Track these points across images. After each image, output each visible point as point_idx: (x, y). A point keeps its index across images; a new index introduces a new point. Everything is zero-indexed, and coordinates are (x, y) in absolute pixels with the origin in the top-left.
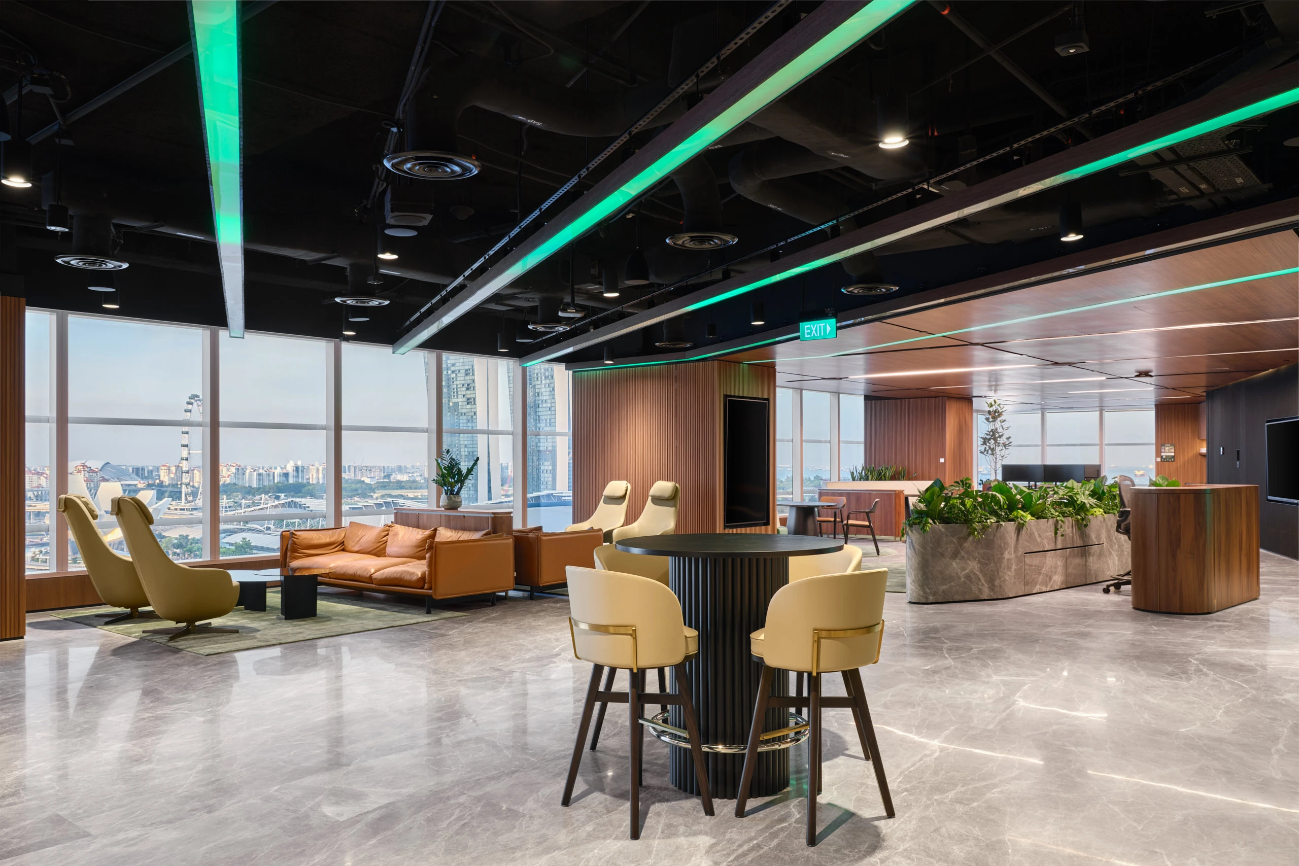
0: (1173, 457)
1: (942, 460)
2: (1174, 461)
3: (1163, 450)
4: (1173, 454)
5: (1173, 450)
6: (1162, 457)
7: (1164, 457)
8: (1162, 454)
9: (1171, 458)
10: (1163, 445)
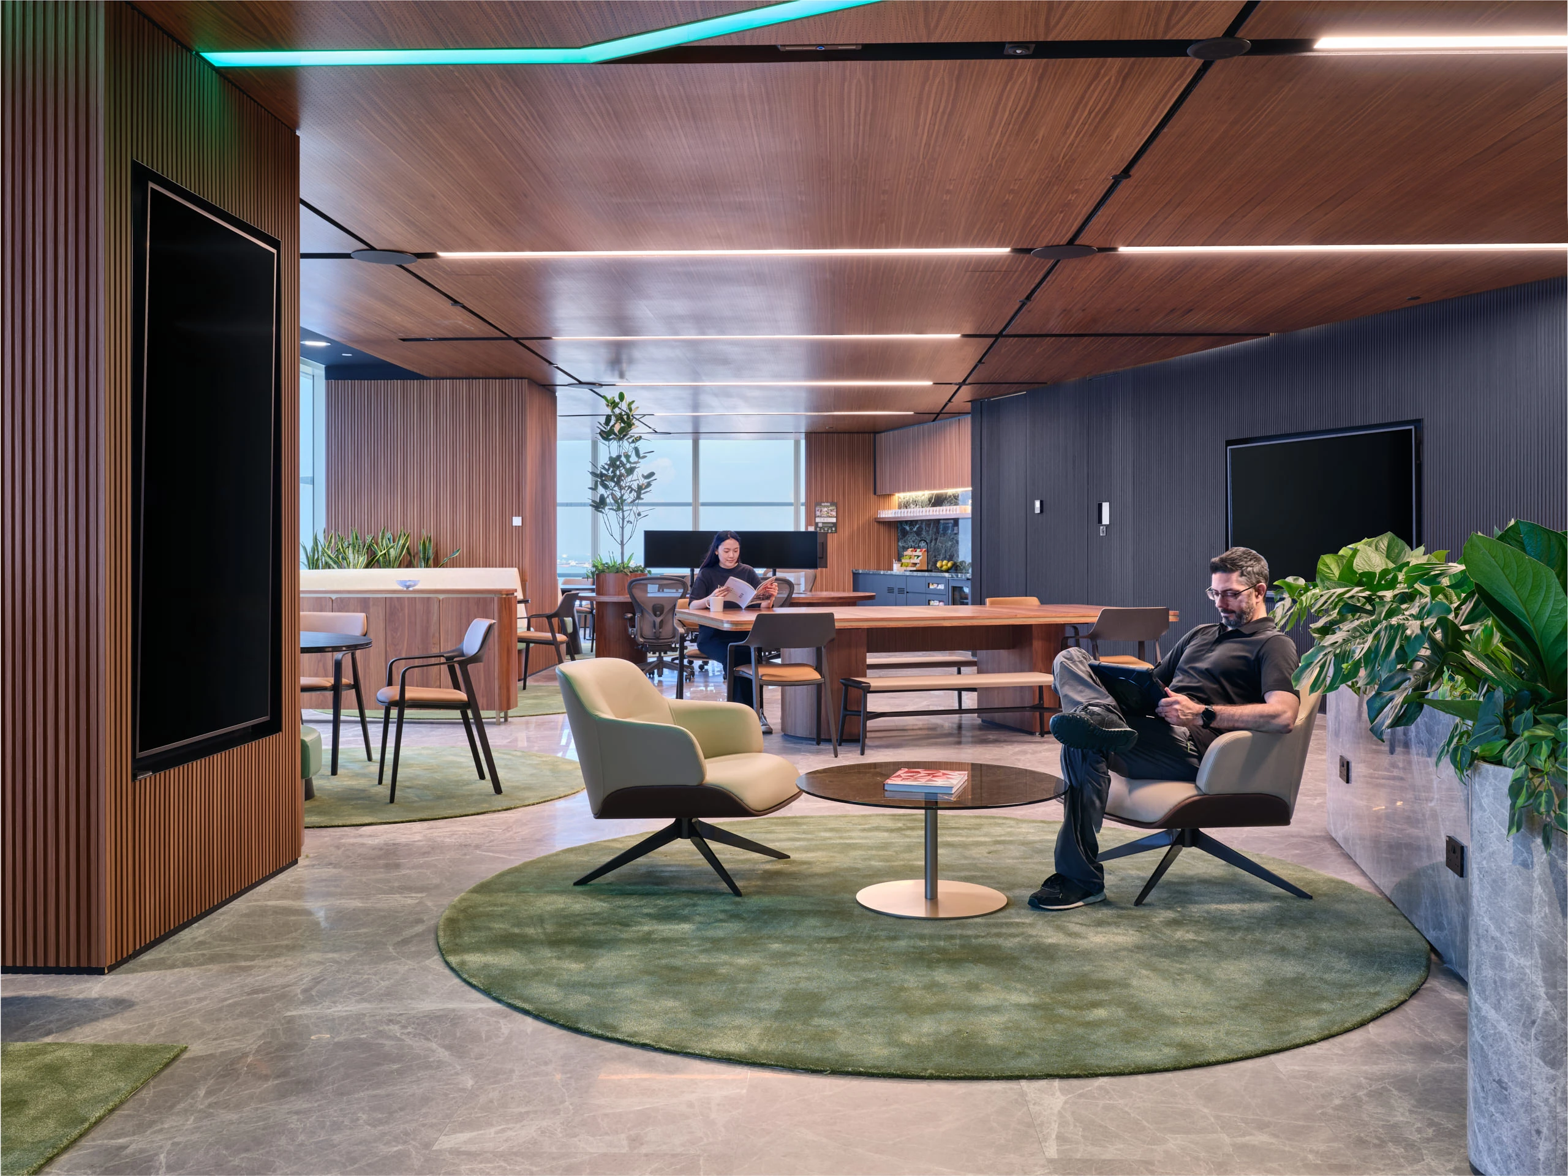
0: (835, 525)
1: (517, 521)
2: (836, 531)
3: (818, 513)
4: (834, 520)
5: (834, 514)
6: (817, 524)
7: (820, 525)
8: (818, 520)
9: (831, 527)
10: (819, 504)
